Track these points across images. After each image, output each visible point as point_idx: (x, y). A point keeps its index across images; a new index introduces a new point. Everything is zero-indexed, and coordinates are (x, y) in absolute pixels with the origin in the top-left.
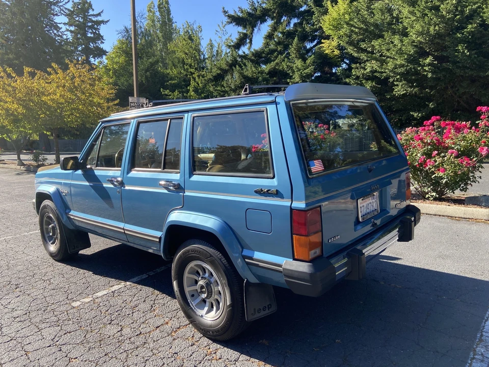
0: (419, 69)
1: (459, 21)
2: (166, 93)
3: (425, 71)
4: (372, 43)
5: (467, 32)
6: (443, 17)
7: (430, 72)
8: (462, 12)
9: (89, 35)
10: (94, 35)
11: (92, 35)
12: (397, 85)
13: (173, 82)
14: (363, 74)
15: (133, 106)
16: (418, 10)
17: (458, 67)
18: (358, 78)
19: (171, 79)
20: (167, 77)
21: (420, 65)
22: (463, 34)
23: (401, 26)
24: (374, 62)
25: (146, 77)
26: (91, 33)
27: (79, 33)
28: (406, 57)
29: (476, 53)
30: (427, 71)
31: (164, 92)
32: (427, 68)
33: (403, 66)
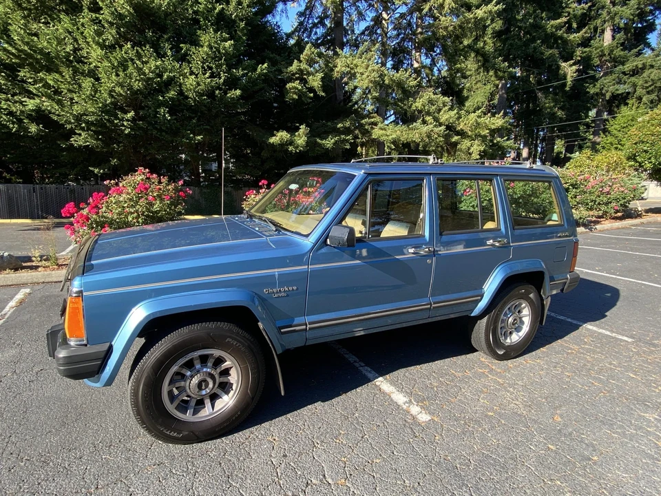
0: (116, 122)
1: (158, 84)
3: (123, 125)
4: (41, 75)
5: (169, 98)
6: (144, 74)
7: (128, 128)
8: (160, 76)
12: (80, 135)
14: (22, 112)
16: (114, 57)
17: (156, 129)
18: (11, 113)
21: (117, 118)
22: (164, 97)
23: (86, 68)
24: (44, 99)
28: (100, 105)
29: (175, 119)
30: (125, 126)
32: (125, 123)
33: (93, 113)
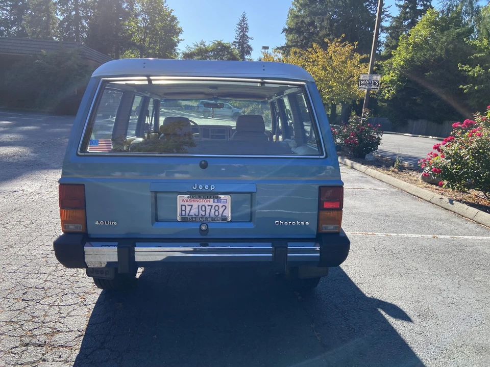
2: (464, 68)
9: (419, 8)
10: (424, 7)
11: (422, 8)
13: (480, 55)
15: (363, 84)
19: (481, 51)
20: (476, 49)
25: (447, 51)
26: (421, 5)
27: (407, 7)
31: (461, 67)
